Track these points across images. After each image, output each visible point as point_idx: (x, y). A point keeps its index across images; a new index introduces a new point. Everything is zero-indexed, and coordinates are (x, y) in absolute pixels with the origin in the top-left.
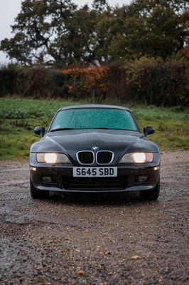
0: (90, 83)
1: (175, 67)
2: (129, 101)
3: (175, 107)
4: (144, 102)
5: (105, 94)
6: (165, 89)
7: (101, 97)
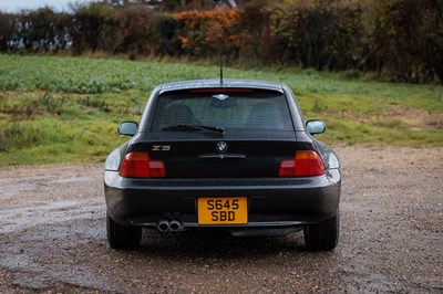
0: (214, 34)
1: (346, 9)
2: (274, 62)
3: (346, 72)
4: (297, 63)
5: (237, 50)
6: (331, 43)
7: (231, 56)
